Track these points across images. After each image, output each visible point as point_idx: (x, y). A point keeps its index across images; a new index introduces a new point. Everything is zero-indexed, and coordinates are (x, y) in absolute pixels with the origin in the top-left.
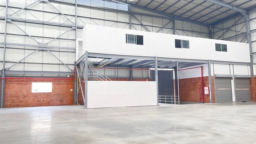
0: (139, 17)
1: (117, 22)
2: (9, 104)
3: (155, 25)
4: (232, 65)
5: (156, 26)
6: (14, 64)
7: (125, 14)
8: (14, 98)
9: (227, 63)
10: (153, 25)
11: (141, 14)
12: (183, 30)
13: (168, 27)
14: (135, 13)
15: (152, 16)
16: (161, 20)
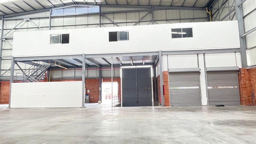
0: (111, 16)
1: (88, 25)
2: (3, 101)
3: (129, 21)
4: (203, 54)
5: (131, 21)
6: (5, 71)
7: (96, 16)
8: (6, 97)
9: (193, 52)
10: (127, 21)
11: (113, 13)
12: (167, 20)
13: (146, 21)
14: (105, 13)
15: (126, 12)
16: (137, 14)
